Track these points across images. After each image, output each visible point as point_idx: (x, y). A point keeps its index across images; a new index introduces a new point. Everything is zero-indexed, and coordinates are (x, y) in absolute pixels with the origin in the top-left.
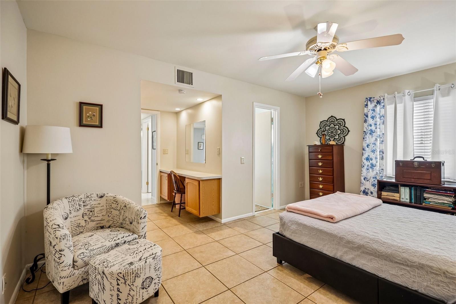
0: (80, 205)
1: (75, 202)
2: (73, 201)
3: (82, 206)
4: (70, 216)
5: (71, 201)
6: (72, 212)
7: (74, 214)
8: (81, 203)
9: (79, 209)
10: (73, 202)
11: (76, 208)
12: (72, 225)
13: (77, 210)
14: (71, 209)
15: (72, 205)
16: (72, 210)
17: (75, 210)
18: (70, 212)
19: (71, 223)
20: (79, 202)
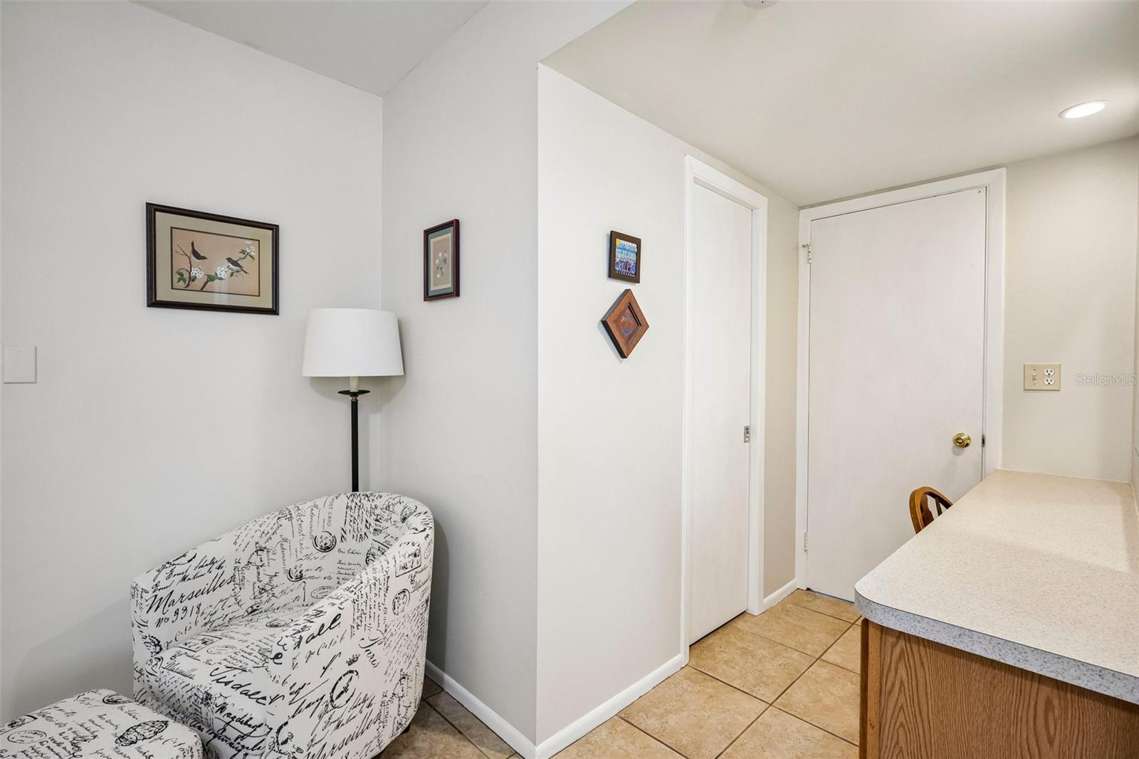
0: (368, 525)
1: (360, 513)
2: (357, 507)
3: (372, 530)
4: (339, 545)
5: (353, 508)
6: (348, 536)
7: (350, 543)
8: (372, 521)
9: (363, 535)
10: (357, 510)
11: (359, 529)
12: (342, 571)
13: (359, 536)
14: (347, 528)
15: (352, 519)
16: (348, 532)
17: (355, 536)
18: (343, 536)
19: (340, 566)
20: (369, 515)
